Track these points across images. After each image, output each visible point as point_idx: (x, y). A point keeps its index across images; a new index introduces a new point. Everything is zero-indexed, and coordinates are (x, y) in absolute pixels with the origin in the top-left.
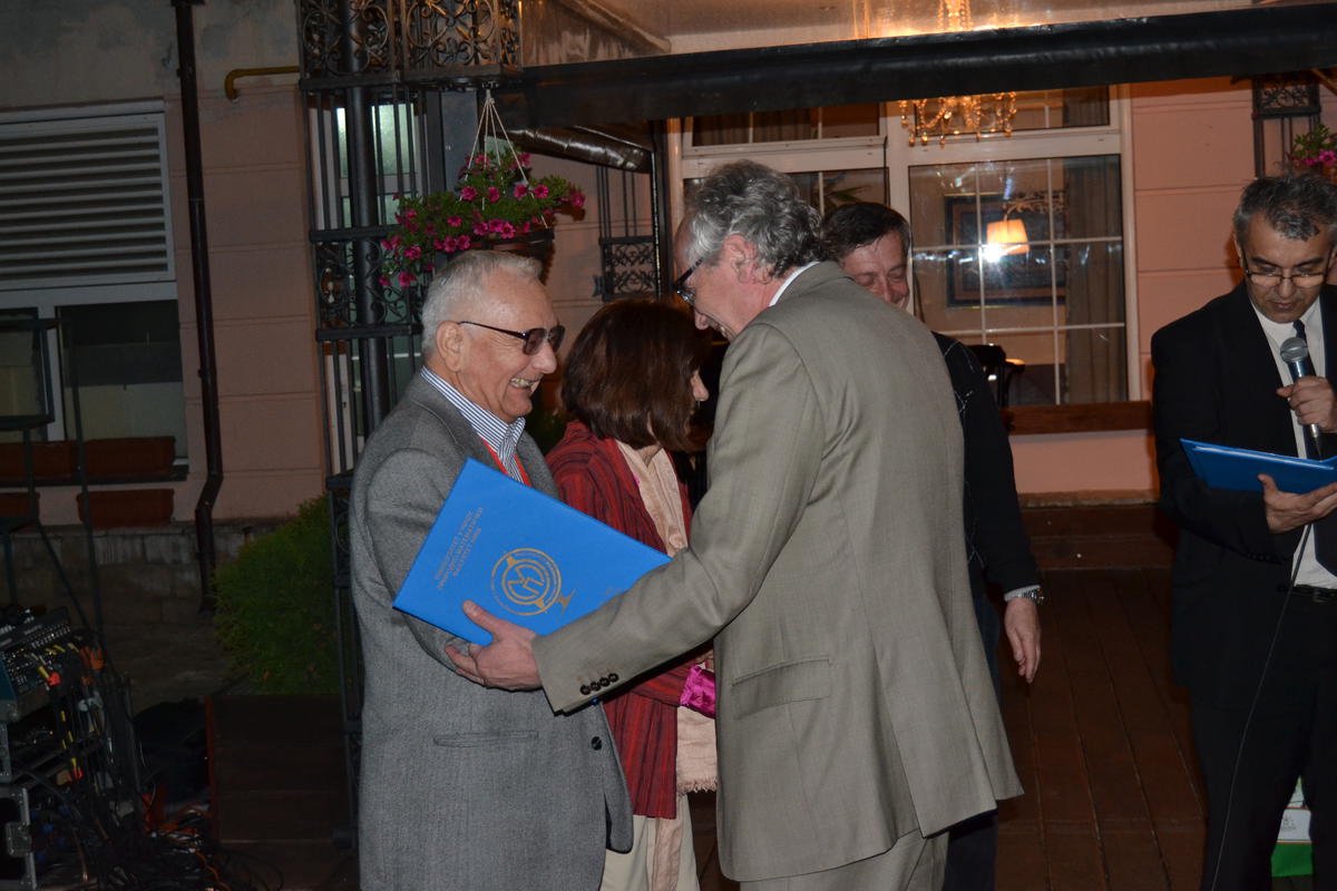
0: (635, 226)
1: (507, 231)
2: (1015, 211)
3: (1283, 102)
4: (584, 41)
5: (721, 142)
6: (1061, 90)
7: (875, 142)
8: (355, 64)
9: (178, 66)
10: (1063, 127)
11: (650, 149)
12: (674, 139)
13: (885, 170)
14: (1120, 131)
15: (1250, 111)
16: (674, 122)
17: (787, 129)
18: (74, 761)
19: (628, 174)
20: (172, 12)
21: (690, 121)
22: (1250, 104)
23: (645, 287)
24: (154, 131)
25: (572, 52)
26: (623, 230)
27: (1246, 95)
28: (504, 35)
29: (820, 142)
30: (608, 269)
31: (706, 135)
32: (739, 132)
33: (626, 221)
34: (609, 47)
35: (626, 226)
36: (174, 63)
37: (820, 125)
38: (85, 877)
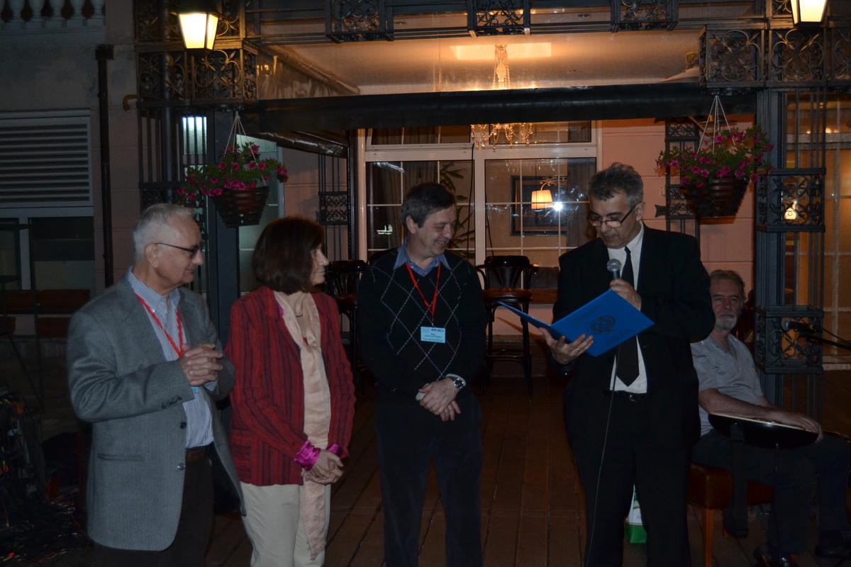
0: (339, 186)
1: (242, 186)
2: (547, 185)
3: (681, 133)
4: (308, 87)
5: (388, 143)
6: (567, 122)
7: (467, 147)
8: (167, 95)
9: (98, 92)
10: (568, 142)
11: (347, 146)
12: (361, 140)
13: (473, 161)
14: (596, 146)
15: (664, 137)
16: (361, 132)
17: (422, 137)
18: (4, 462)
19: (336, 159)
20: (96, 62)
21: (371, 131)
22: (664, 134)
23: (342, 218)
24: (84, 126)
25: (299, 93)
26: (331, 188)
27: (661, 128)
28: (246, 82)
29: (439, 145)
30: (323, 208)
31: (380, 138)
32: (397, 137)
33: (333, 183)
34: (323, 90)
35: (333, 186)
36: (96, 91)
37: (439, 135)
38: (8, 525)
